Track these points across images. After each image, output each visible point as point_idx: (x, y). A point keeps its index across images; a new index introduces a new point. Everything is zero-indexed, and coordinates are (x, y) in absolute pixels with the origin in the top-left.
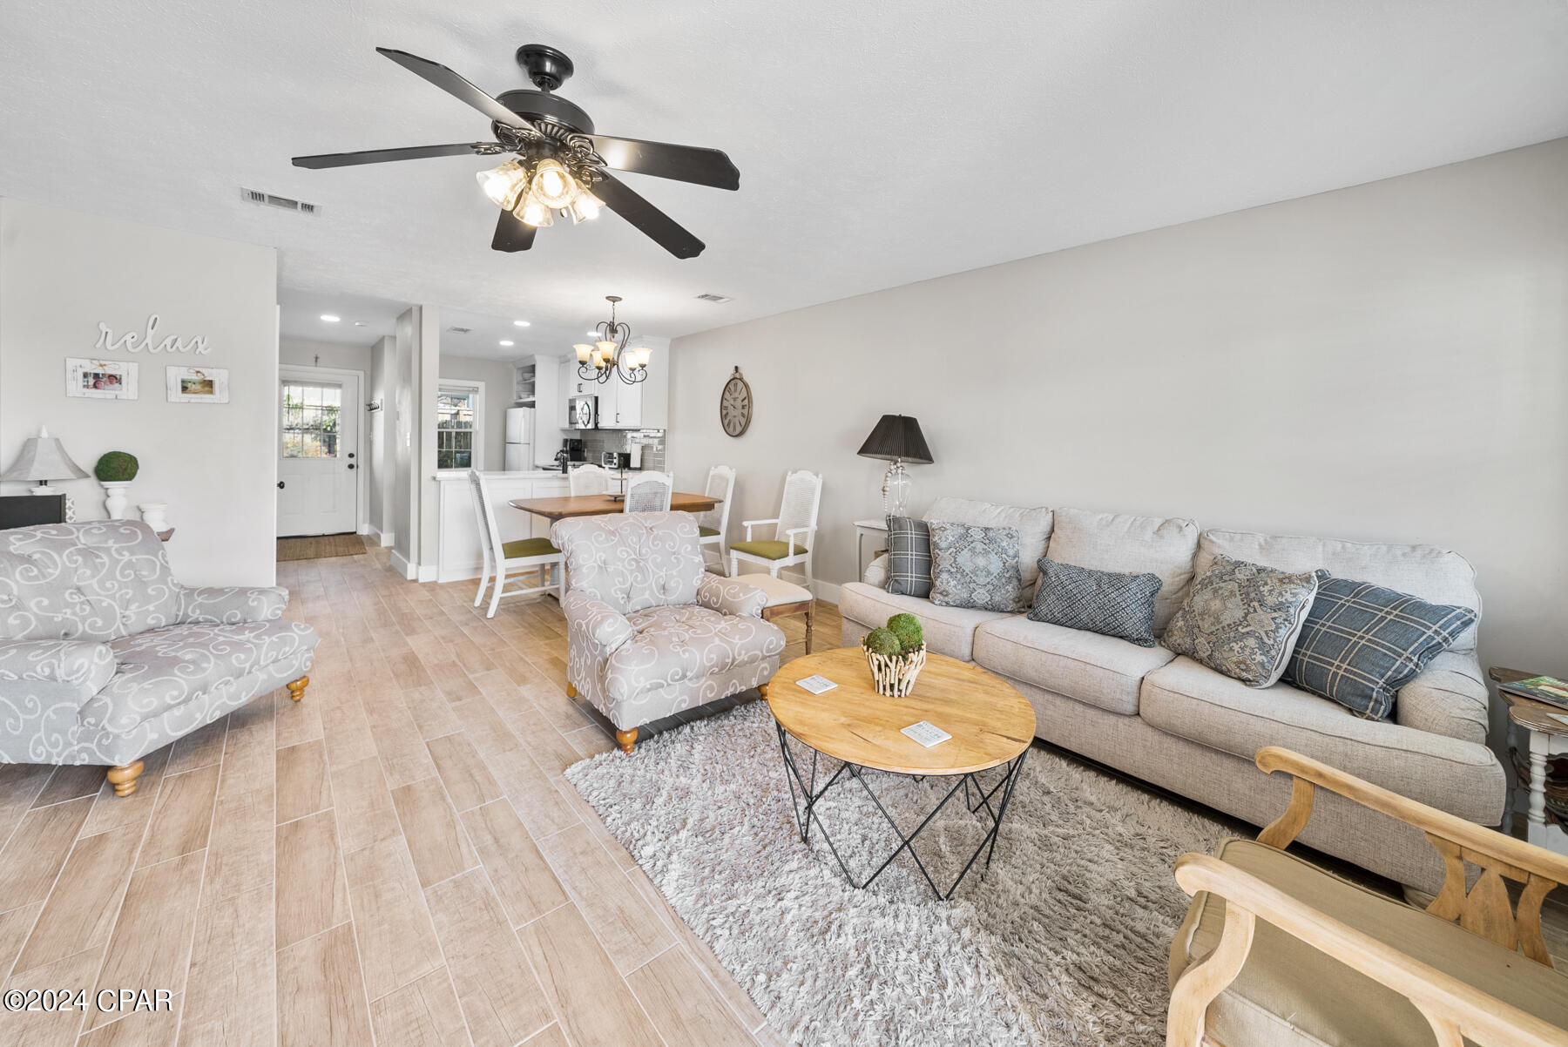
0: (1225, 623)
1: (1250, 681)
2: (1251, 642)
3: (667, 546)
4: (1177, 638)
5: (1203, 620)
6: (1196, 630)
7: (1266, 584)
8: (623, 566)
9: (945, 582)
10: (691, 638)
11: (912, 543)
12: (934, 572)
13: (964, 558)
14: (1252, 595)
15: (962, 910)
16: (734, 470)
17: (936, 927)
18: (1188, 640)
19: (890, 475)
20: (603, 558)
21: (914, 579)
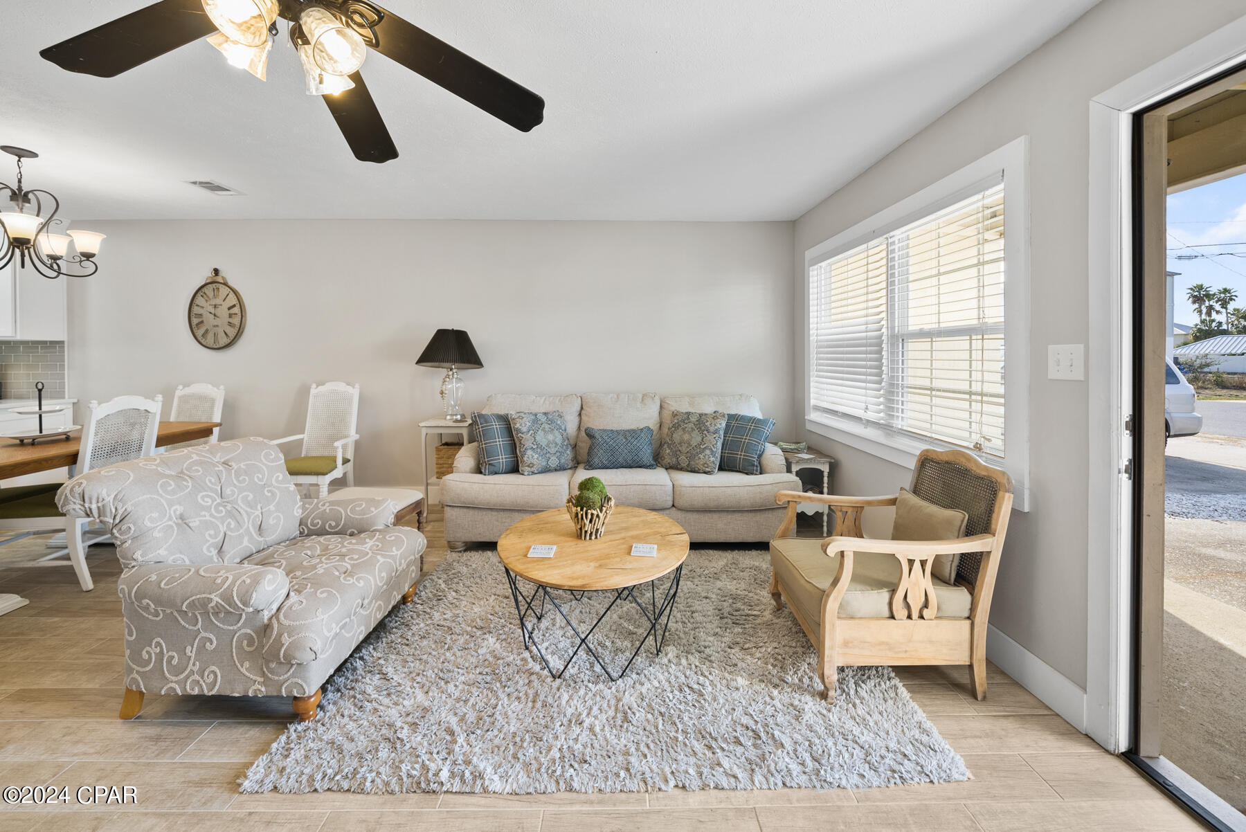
0: (694, 445)
1: (709, 472)
2: (708, 452)
3: (256, 480)
4: (668, 460)
5: (681, 446)
6: (678, 453)
7: (707, 421)
8: (211, 515)
9: (530, 456)
10: (353, 566)
11: (498, 433)
12: (520, 451)
13: (540, 437)
14: (703, 428)
15: (671, 651)
16: (222, 387)
17: (670, 670)
18: (674, 459)
19: (448, 379)
20: (178, 513)
21: (504, 460)
